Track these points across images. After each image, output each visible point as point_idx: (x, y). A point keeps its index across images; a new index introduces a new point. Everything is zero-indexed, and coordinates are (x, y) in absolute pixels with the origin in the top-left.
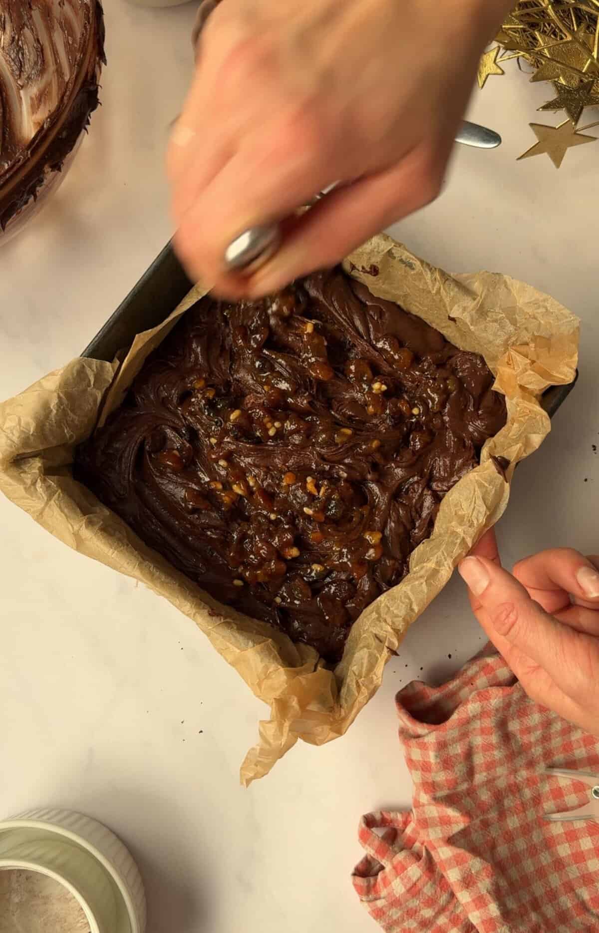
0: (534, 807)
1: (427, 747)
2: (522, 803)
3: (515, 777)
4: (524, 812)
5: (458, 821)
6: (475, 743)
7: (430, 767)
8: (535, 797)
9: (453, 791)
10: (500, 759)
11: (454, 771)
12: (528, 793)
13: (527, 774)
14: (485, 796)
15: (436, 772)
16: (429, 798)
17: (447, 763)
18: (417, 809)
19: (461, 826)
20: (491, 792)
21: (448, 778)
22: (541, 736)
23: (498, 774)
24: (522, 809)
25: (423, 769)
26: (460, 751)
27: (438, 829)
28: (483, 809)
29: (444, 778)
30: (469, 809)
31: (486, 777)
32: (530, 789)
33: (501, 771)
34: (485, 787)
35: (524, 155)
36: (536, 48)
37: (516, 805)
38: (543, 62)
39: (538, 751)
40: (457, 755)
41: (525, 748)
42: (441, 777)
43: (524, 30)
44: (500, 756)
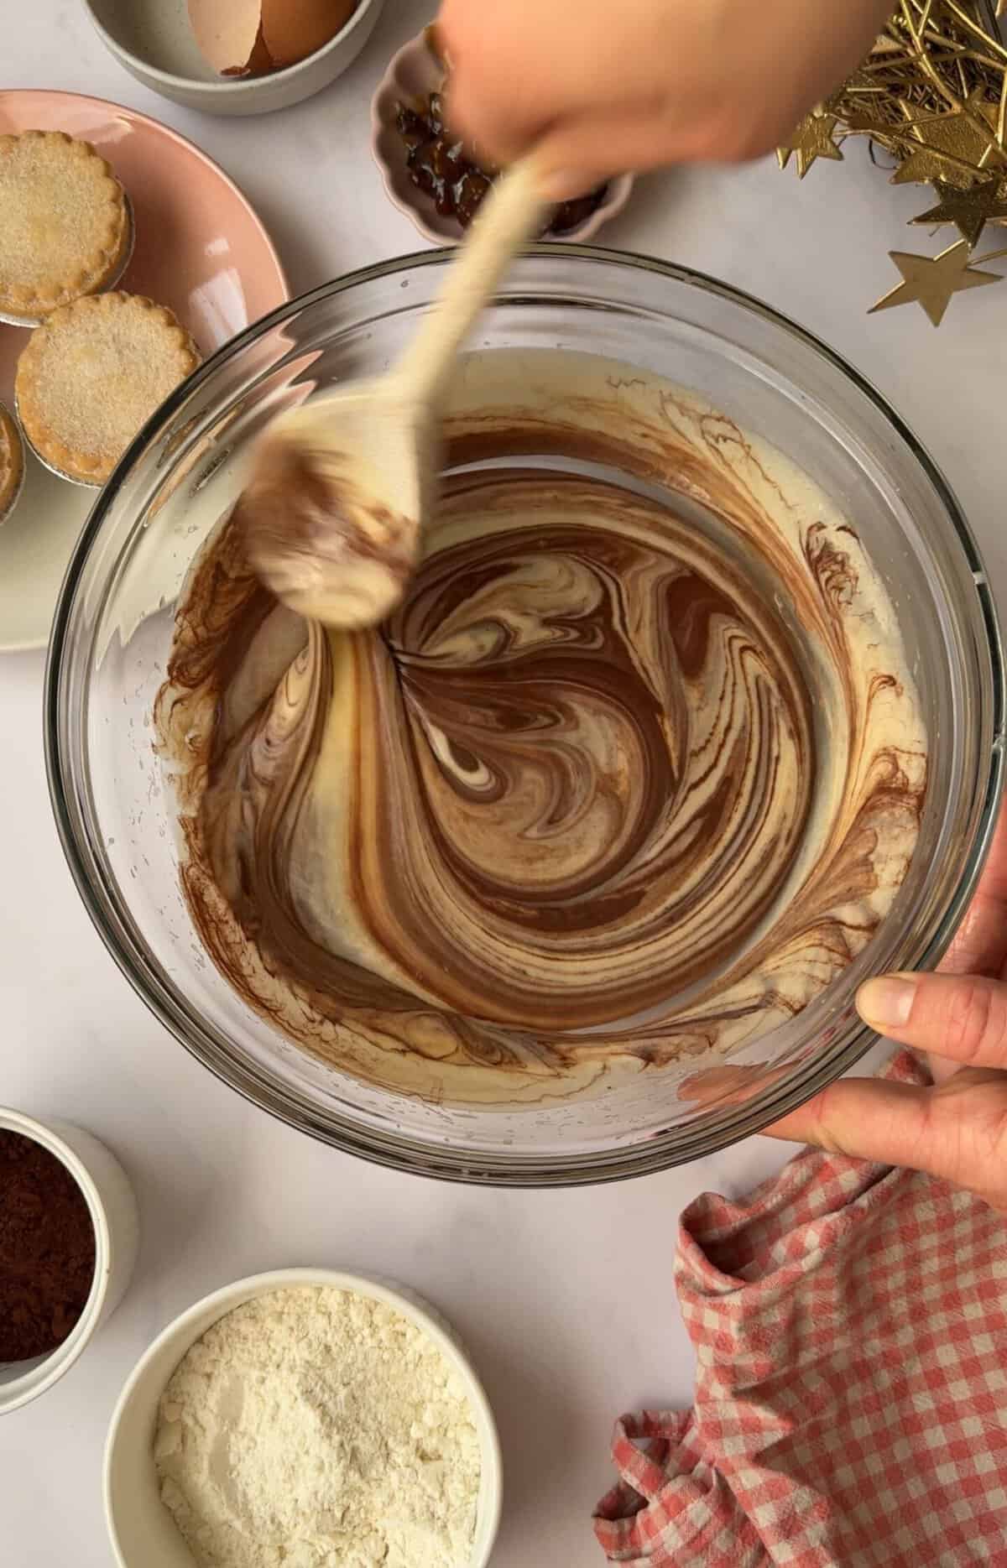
0: (897, 1400)
1: (728, 1313)
2: (877, 1395)
3: (863, 1351)
4: (880, 1409)
5: (772, 1426)
6: (804, 1302)
7: (730, 1345)
8: (898, 1384)
9: (765, 1381)
10: (841, 1325)
11: (770, 1351)
12: (885, 1378)
13: (883, 1346)
15: (741, 1353)
16: (727, 1392)
17: (757, 1340)
18: (704, 1406)
19: (779, 1435)
20: (824, 1377)
21: (759, 1362)
22: (904, 1281)
23: (835, 1349)
24: (875, 1405)
25: (717, 1346)
26: (779, 1319)
27: (740, 1439)
28: (814, 1405)
29: (752, 1363)
30: (790, 1406)
31: (817, 1354)
32: (889, 1371)
33: (840, 1343)
34: (814, 1371)
35: (880, 304)
36: (900, 126)
37: (868, 1397)
38: (913, 151)
39: (900, 1306)
40: (775, 1325)
41: (879, 1302)
42: (748, 1360)
43: (880, 97)
44: (841, 1320)
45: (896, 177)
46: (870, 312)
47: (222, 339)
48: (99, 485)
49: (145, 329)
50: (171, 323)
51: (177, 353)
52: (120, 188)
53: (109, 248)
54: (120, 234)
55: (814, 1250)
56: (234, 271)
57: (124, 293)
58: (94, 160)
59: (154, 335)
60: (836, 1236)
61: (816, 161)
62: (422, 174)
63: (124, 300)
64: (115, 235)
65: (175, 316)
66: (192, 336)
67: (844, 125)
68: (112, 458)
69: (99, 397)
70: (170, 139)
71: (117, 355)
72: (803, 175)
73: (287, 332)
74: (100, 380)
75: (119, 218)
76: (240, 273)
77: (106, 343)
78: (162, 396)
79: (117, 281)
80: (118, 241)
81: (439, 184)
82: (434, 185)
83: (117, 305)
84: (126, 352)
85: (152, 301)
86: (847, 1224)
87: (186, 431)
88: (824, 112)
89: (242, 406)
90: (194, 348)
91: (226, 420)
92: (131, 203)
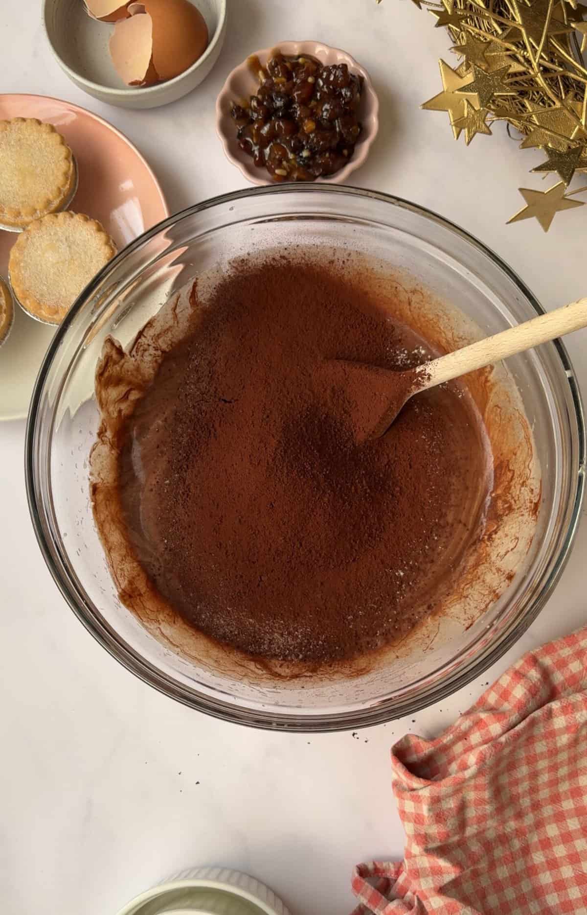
0: (523, 857)
1: (421, 801)
2: (512, 853)
3: (504, 828)
4: (513, 862)
5: (449, 871)
6: (468, 798)
7: (423, 820)
8: (524, 847)
9: (444, 843)
10: (491, 813)
11: (446, 824)
12: (517, 844)
13: (516, 825)
14: (475, 847)
15: (429, 825)
16: (422, 850)
17: (439, 817)
18: (409, 860)
19: (452, 876)
20: (480, 843)
21: (440, 831)
22: (528, 787)
23: (488, 826)
24: (511, 859)
25: (415, 822)
26: (452, 806)
27: (430, 879)
28: (474, 859)
29: (436, 831)
30: (460, 859)
31: (477, 829)
32: (519, 840)
33: (491, 823)
34: (475, 838)
35: (513, 219)
36: (525, 115)
37: (506, 855)
38: (532, 130)
39: (526, 802)
40: (450, 809)
41: (514, 800)
42: (434, 830)
43: (513, 98)
44: (491, 809)
45: (523, 144)
46: (508, 223)
47: (129, 239)
48: (57, 324)
49: (84, 233)
50: (99, 230)
51: (103, 247)
52: (69, 151)
53: (64, 186)
54: (70, 178)
55: (472, 766)
56: (136, 200)
57: (72, 212)
58: (54, 135)
59: (89, 237)
60: (485, 758)
61: (475, 136)
62: (246, 143)
63: (72, 216)
64: (67, 179)
65: (101, 225)
66: (111, 236)
67: (492, 114)
68: (65, 308)
69: (58, 273)
70: (99, 123)
71: (68, 249)
72: (468, 143)
73: (167, 236)
74: (58, 263)
75: (69, 169)
76: (140, 201)
77: (61, 241)
78: (94, 272)
79: (68, 205)
80: (69, 182)
81: (256, 149)
82: (253, 150)
83: (68, 219)
84: (73, 247)
85: (88, 217)
86: (492, 751)
87: (108, 293)
88: (481, 107)
89: (141, 278)
90: (113, 244)
91: (132, 287)
92: (76, 160)
